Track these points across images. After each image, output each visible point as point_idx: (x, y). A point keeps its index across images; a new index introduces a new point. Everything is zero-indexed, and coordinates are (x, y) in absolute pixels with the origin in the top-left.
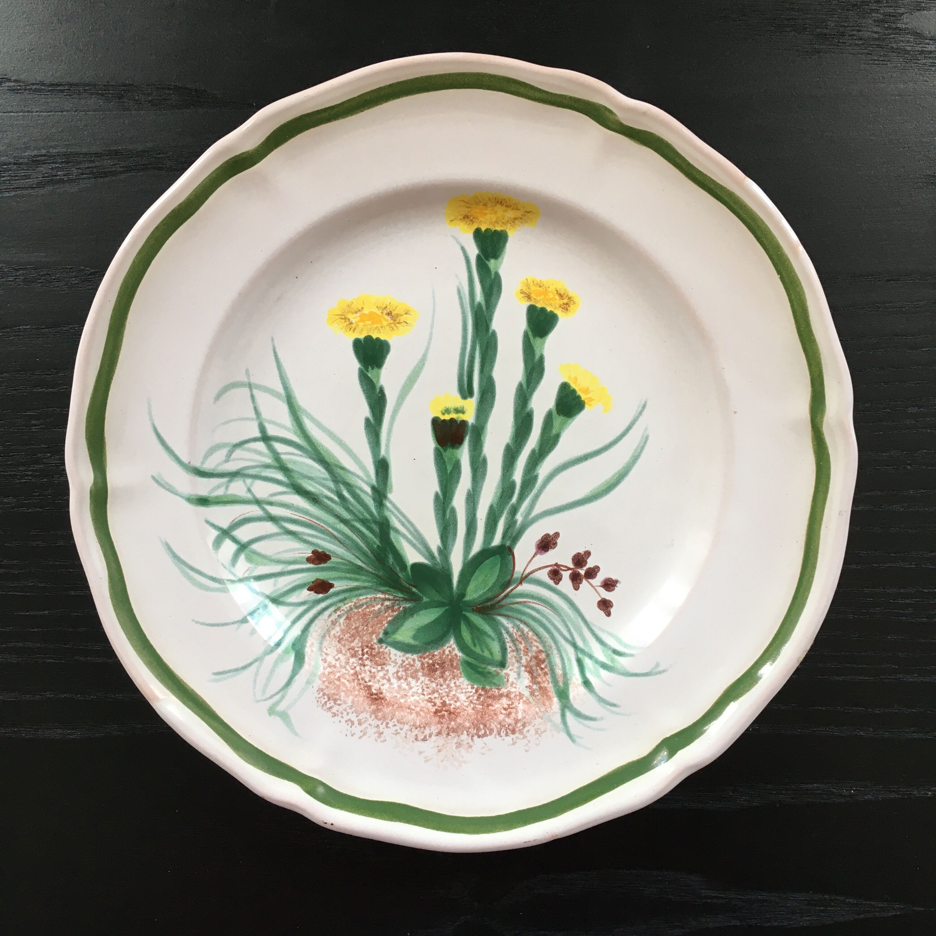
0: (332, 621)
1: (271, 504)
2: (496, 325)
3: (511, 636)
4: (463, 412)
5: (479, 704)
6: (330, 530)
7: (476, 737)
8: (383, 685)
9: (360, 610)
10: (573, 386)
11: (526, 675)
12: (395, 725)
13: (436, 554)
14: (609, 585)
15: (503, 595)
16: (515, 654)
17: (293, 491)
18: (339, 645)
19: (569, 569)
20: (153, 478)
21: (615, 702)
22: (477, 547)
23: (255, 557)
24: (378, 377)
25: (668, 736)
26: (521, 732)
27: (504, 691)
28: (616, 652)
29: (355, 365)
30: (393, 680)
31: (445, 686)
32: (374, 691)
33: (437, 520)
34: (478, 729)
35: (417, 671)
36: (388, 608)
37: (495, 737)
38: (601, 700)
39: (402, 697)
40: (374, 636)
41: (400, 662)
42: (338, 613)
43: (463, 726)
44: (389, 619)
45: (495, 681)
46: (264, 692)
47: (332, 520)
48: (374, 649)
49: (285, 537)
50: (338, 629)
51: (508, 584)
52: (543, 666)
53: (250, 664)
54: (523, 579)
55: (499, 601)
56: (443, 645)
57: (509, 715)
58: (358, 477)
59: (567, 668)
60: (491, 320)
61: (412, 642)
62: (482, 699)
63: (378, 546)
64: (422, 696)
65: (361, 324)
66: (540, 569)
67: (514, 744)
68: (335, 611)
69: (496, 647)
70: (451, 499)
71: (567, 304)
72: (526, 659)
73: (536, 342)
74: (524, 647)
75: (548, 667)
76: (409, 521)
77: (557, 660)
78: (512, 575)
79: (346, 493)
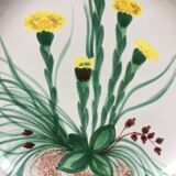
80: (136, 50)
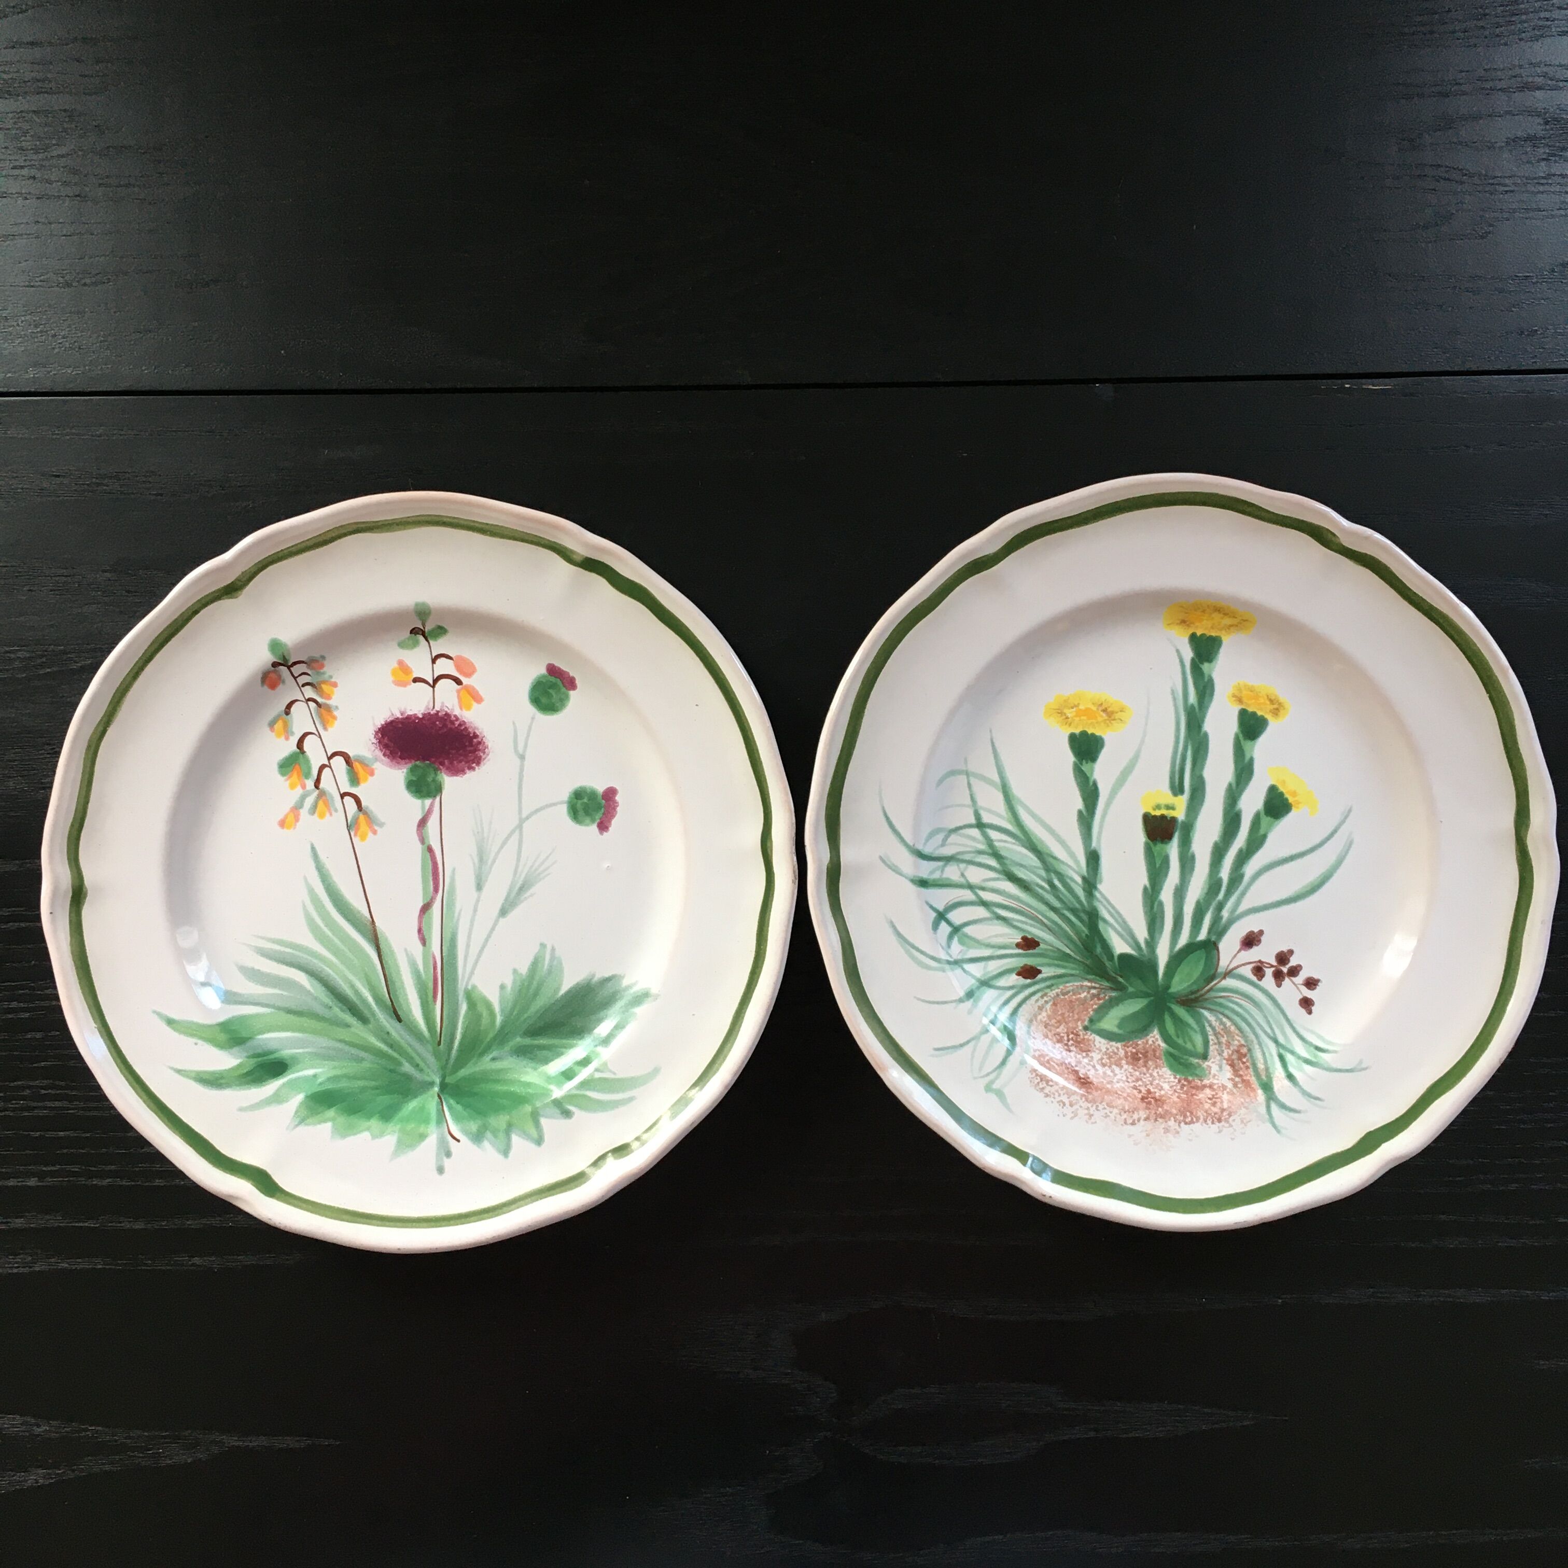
0: (1039, 1007)
1: (983, 889)
2: (1209, 725)
3: (1213, 1029)
4: (1173, 808)
5: (1183, 1093)
6: (1040, 917)
7: (1182, 1124)
8: (1089, 1070)
9: (1066, 997)
10: (1281, 789)
11: (1228, 1068)
12: (1105, 1108)
13: (1143, 945)
14: (1311, 983)
15: (1207, 988)
16: (1217, 1047)
17: (1005, 877)
18: (1045, 1030)
19: (1272, 966)
20: (881, 858)
21: (1319, 1096)
22: (1183, 940)
23: (966, 940)
24: (1092, 770)
25: (1372, 1129)
26: (1227, 1121)
27: (1206, 1082)
28: (1318, 1049)
29: (1070, 758)
30: (1098, 1067)
31: (1148, 1075)
32: (1082, 1076)
33: (1145, 913)
34: (1185, 1116)
35: (1121, 1059)
36: (1093, 996)
37: (1202, 1125)
38: (1305, 1093)
39: (1108, 1083)
40: (1079, 1023)
41: (1104, 1050)
42: (1045, 998)
43: (1171, 1113)
44: (1095, 1007)
45: (1197, 1072)
46: (980, 1069)
47: (1043, 908)
48: (1079, 1035)
49: (996, 921)
50: (1044, 1014)
51: (1213, 978)
52: (1244, 1060)
53: (968, 1042)
54: (1228, 974)
55: (1202, 995)
56: (1147, 1035)
57: (1214, 1104)
58: (1069, 866)
59: (1269, 1063)
60: (1203, 721)
61: (1116, 1030)
62: (1185, 1088)
63: (1087, 935)
64: (1127, 1083)
65: (1077, 719)
66: (1244, 965)
67: (1220, 1132)
68: (1042, 997)
69: (1198, 1040)
70: (1159, 893)
71: (1277, 709)
72: (1228, 1053)
73: (1247, 745)
74: (1226, 1041)
75: (1250, 1061)
76: (1118, 913)
77: (1258, 1054)
78: (1217, 970)
79: (1056, 882)
80: (1273, 790)
